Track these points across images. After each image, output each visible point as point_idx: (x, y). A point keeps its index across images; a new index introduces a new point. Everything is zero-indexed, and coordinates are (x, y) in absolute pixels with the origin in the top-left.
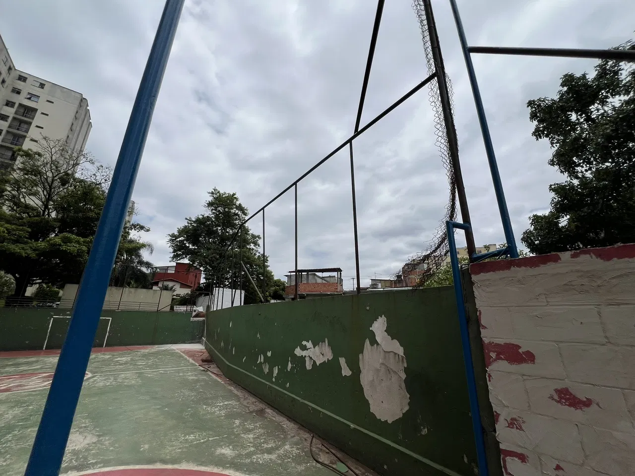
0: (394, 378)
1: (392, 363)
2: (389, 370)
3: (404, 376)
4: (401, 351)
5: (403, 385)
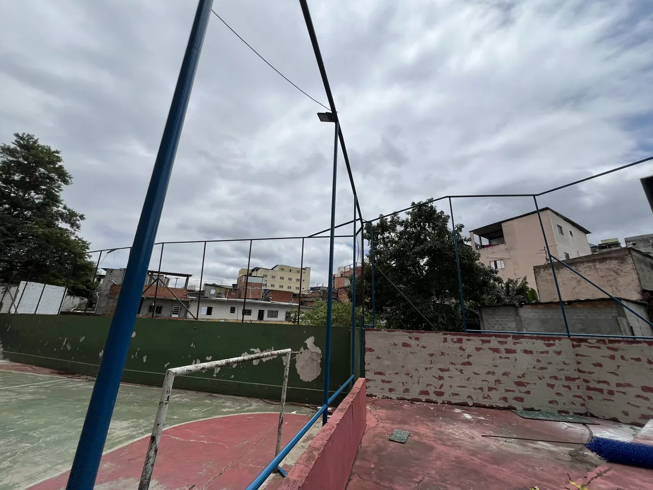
0: (315, 363)
1: (315, 357)
2: (313, 360)
3: (320, 361)
4: (320, 351)
5: (319, 365)
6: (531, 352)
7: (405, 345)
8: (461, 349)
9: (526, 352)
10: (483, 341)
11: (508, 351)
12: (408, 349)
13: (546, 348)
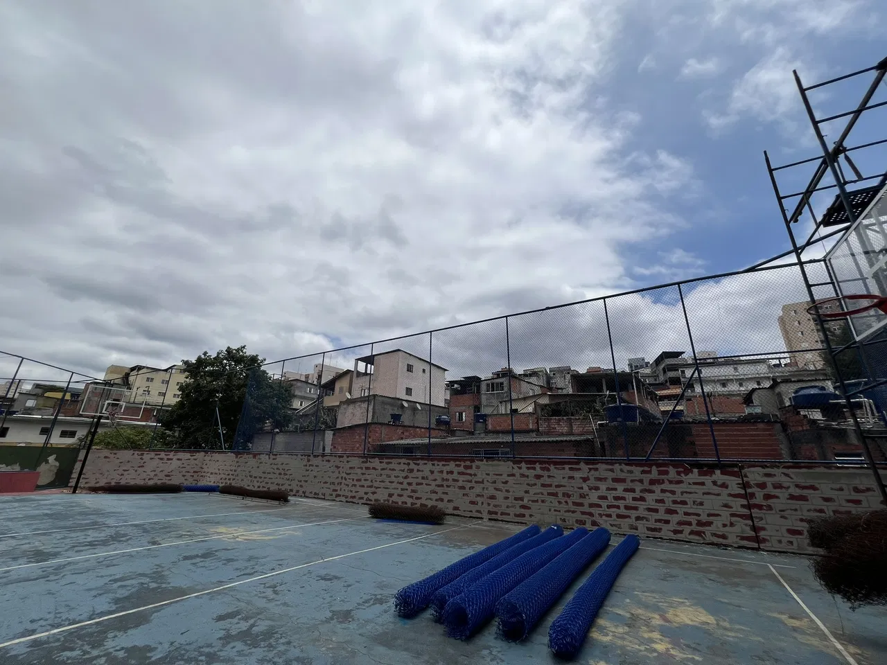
1: (53, 468)
6: (181, 460)
7: (106, 457)
8: (142, 459)
9: (178, 459)
10: (156, 455)
11: (168, 459)
12: (108, 460)
13: (190, 457)
